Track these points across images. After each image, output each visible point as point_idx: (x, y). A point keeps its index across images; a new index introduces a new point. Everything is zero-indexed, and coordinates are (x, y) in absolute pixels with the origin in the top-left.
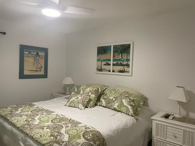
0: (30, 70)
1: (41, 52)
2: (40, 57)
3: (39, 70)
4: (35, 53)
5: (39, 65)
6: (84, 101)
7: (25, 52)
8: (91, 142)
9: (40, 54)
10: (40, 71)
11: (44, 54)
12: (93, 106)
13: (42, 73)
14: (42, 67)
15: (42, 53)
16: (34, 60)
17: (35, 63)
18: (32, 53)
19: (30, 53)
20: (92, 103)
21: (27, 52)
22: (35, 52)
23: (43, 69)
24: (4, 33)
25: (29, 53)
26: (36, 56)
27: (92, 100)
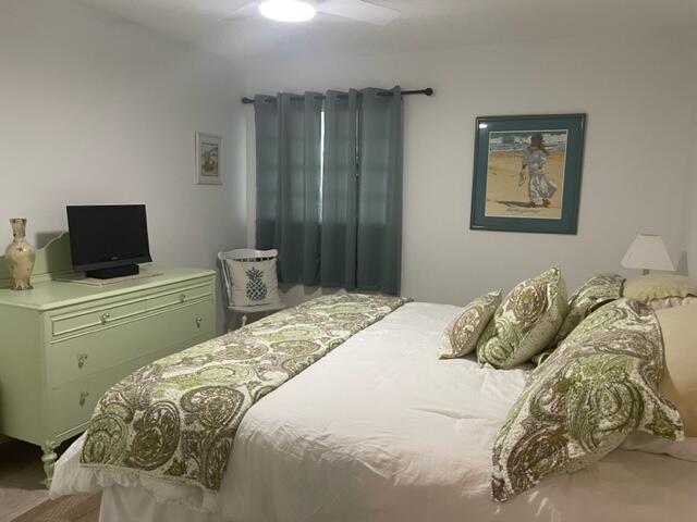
0: (507, 203)
1: (552, 134)
2: (545, 151)
3: (542, 203)
4: (529, 140)
5: (543, 185)
6: (460, 329)
7: (492, 141)
9: (548, 139)
10: (546, 204)
11: (564, 138)
13: (554, 213)
14: (552, 190)
15: (555, 137)
16: (524, 167)
17: (527, 175)
18: (517, 139)
19: (508, 141)
20: (492, 346)
21: (499, 141)
22: (526, 136)
23: (557, 200)
24: (429, 92)
25: (505, 142)
26: (532, 152)
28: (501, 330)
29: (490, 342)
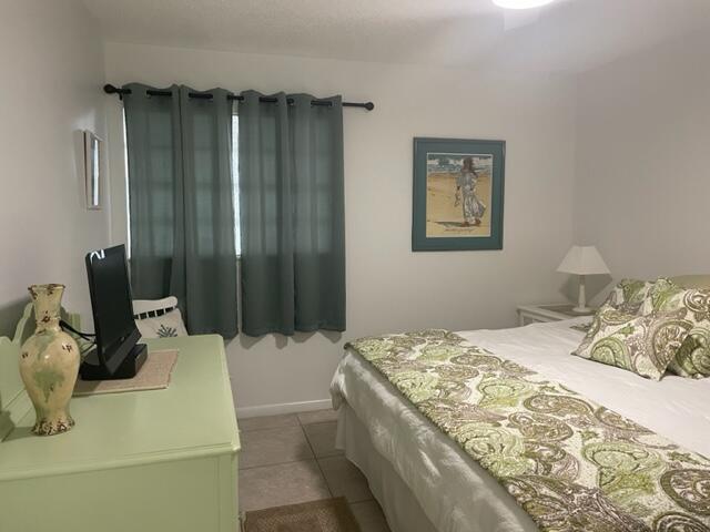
0: (444, 223)
1: (480, 158)
2: (475, 174)
3: (474, 222)
4: (461, 163)
5: (475, 205)
6: (661, 347)
7: (429, 162)
8: (701, 519)
9: (477, 162)
10: (478, 223)
11: (490, 162)
12: (704, 371)
13: (484, 231)
14: (482, 210)
15: (483, 161)
16: (458, 188)
17: (461, 197)
18: (452, 162)
19: (444, 162)
20: (699, 357)
21: (435, 162)
22: (458, 158)
23: (486, 219)
24: (370, 106)
25: (440, 164)
26: (464, 174)
27: (699, 345)
28: (702, 340)
29: (695, 353)
